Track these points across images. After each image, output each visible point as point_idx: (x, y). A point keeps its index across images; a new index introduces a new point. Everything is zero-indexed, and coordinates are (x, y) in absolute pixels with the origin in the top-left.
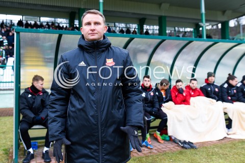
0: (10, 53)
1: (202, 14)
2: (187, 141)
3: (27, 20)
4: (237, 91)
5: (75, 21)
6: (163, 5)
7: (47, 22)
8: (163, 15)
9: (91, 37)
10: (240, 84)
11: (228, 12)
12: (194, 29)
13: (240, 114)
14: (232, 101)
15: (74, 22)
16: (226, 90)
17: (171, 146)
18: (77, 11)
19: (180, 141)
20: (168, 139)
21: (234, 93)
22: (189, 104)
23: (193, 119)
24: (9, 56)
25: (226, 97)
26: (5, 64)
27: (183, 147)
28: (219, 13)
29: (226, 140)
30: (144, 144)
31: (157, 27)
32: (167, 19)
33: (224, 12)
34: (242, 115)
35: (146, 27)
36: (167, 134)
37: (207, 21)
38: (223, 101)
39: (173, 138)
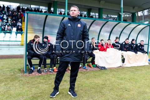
0: (14, 25)
1: (121, 8)
2: (103, 66)
3: (22, 6)
4: (129, 46)
5: (52, 8)
6: (101, 2)
7: (35, 8)
8: (101, 7)
9: (72, 15)
10: (131, 43)
11: (136, 8)
12: (118, 16)
13: (129, 56)
14: (126, 51)
15: (50, 9)
16: (124, 45)
17: (96, 69)
18: (53, 3)
19: (100, 67)
20: (95, 66)
21: (127, 47)
22: (106, 51)
23: (107, 58)
24: (13, 27)
25: (123, 49)
26: (11, 31)
27: (101, 69)
28: (131, 8)
29: (121, 67)
30: (84, 68)
31: (97, 14)
32: (103, 10)
33: (134, 8)
34: (129, 57)
35: (92, 14)
36: (95, 64)
37: (124, 12)
38: (122, 50)
39: (97, 66)
